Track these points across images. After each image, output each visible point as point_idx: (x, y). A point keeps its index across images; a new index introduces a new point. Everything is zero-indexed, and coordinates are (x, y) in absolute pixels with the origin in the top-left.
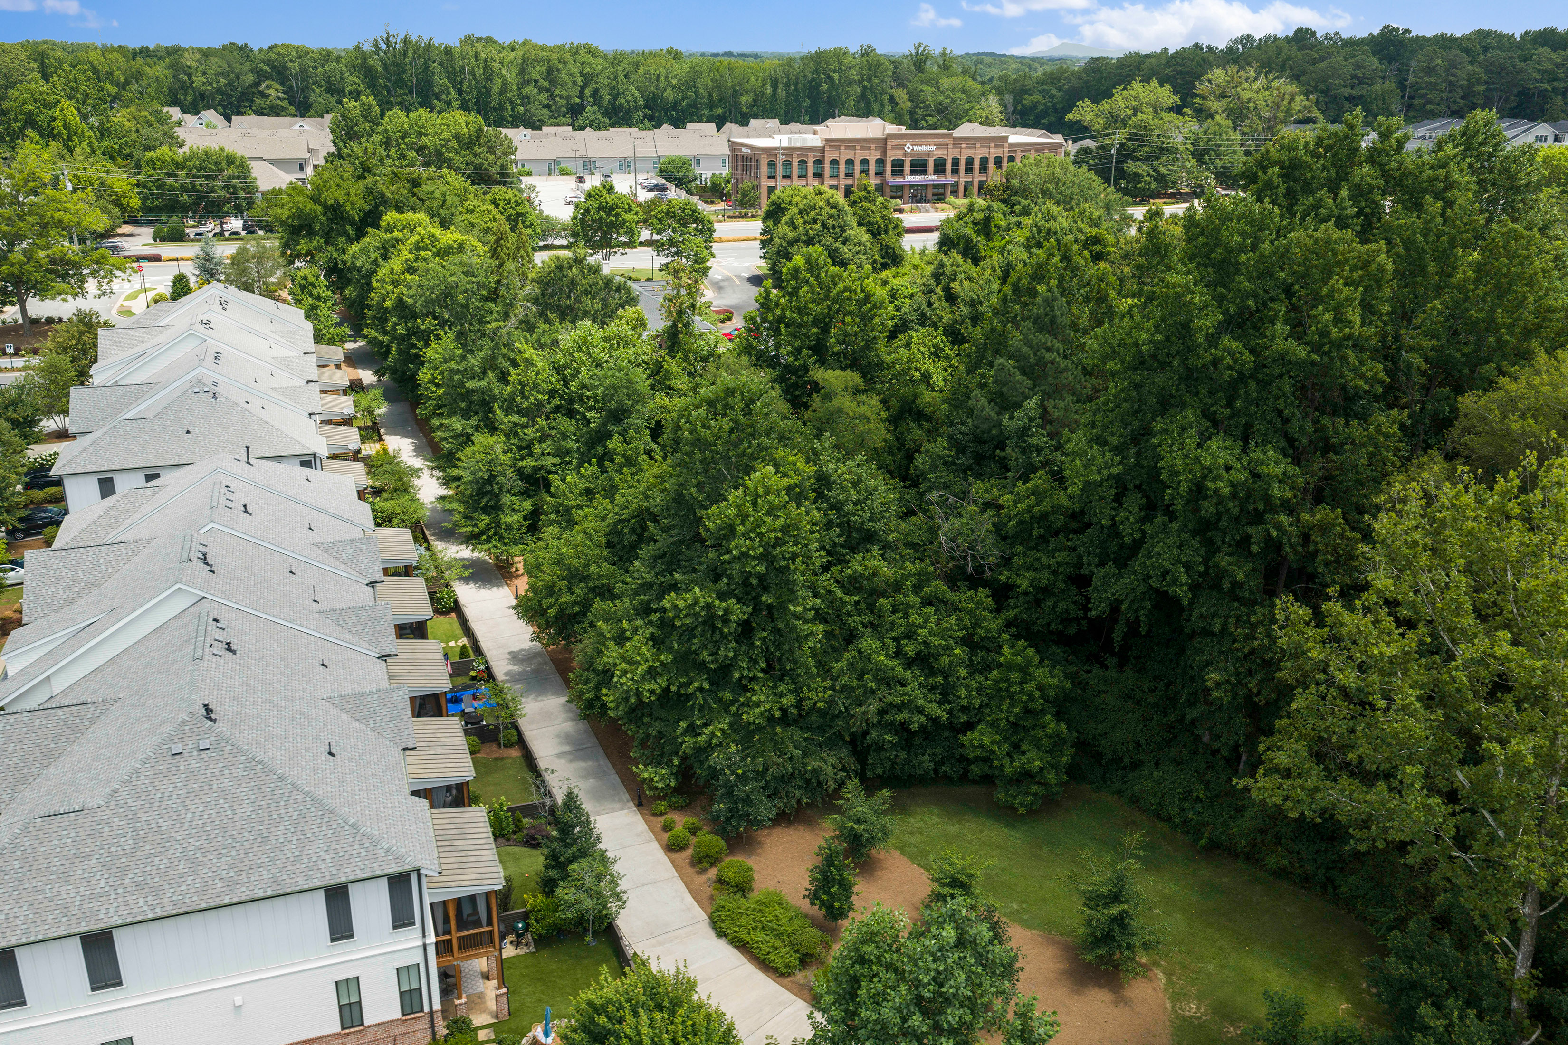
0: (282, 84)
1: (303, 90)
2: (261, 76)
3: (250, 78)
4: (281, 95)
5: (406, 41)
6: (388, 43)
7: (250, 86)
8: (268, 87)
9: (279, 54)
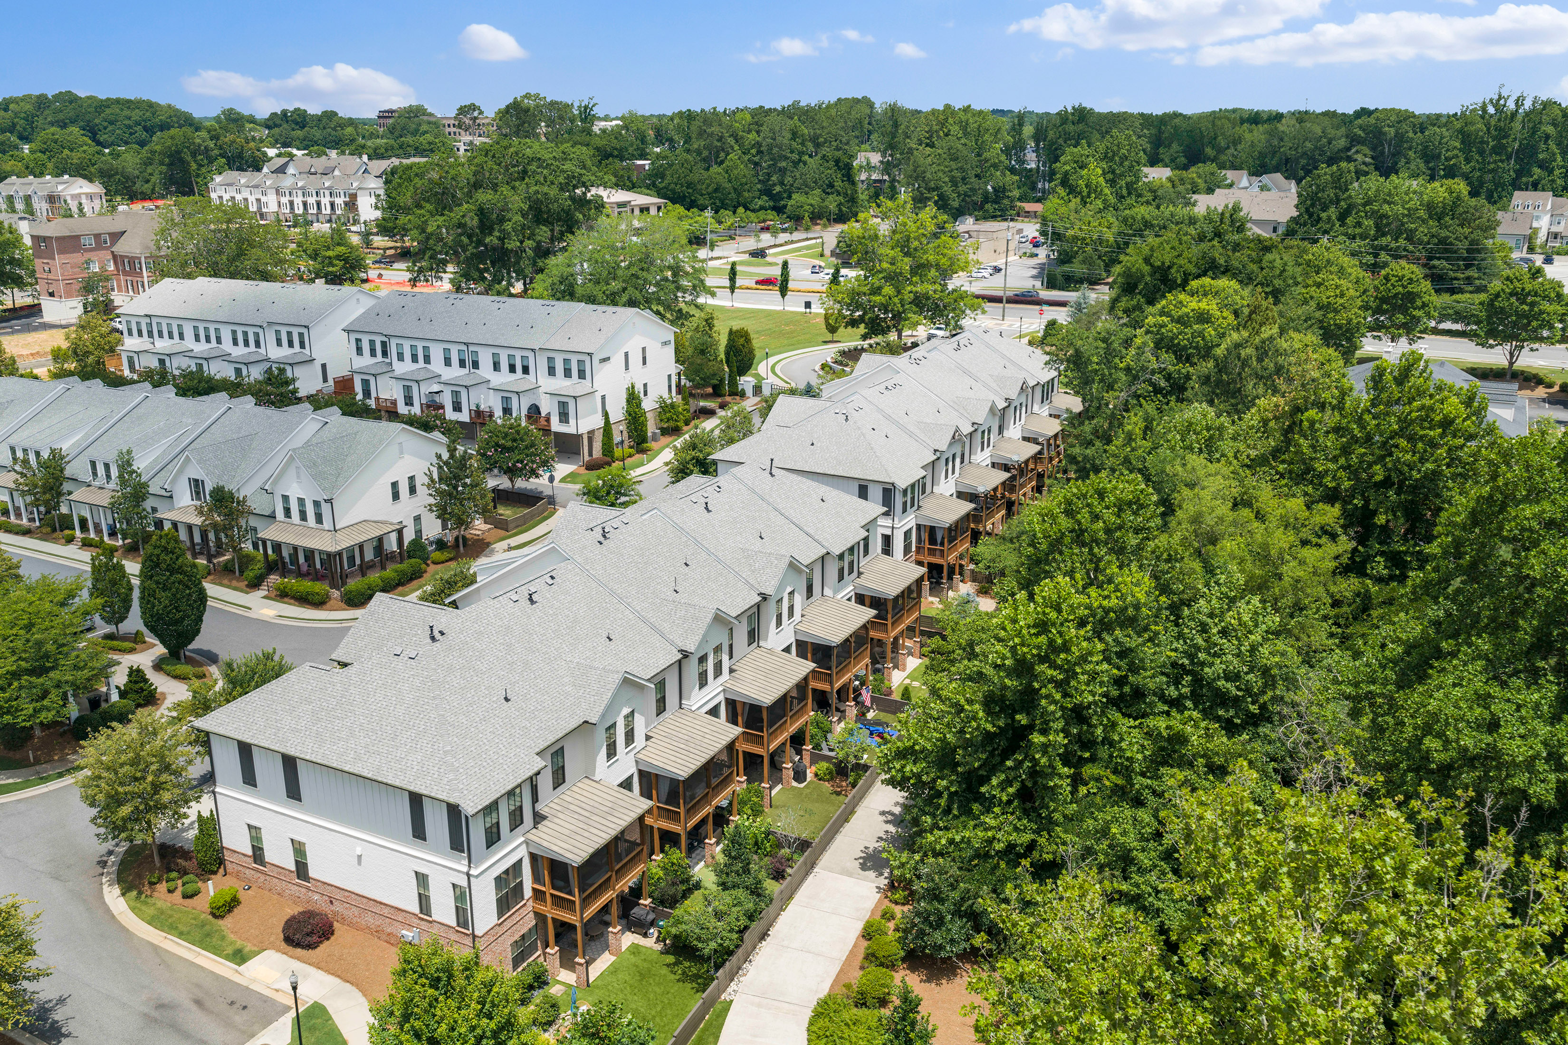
0: (1373, 149)
1: (1394, 155)
2: (1354, 140)
3: (1342, 143)
4: (1368, 160)
5: (1519, 102)
6: (1496, 105)
7: (1340, 151)
8: (1357, 152)
9: (1378, 119)
